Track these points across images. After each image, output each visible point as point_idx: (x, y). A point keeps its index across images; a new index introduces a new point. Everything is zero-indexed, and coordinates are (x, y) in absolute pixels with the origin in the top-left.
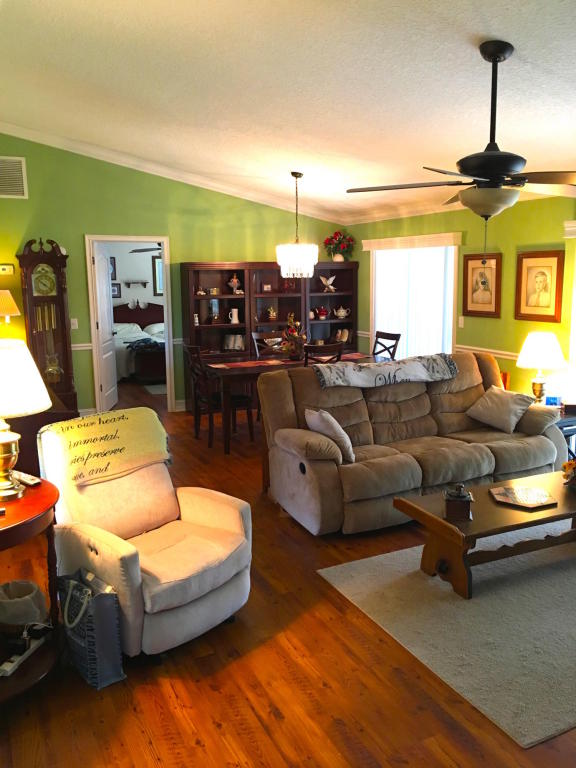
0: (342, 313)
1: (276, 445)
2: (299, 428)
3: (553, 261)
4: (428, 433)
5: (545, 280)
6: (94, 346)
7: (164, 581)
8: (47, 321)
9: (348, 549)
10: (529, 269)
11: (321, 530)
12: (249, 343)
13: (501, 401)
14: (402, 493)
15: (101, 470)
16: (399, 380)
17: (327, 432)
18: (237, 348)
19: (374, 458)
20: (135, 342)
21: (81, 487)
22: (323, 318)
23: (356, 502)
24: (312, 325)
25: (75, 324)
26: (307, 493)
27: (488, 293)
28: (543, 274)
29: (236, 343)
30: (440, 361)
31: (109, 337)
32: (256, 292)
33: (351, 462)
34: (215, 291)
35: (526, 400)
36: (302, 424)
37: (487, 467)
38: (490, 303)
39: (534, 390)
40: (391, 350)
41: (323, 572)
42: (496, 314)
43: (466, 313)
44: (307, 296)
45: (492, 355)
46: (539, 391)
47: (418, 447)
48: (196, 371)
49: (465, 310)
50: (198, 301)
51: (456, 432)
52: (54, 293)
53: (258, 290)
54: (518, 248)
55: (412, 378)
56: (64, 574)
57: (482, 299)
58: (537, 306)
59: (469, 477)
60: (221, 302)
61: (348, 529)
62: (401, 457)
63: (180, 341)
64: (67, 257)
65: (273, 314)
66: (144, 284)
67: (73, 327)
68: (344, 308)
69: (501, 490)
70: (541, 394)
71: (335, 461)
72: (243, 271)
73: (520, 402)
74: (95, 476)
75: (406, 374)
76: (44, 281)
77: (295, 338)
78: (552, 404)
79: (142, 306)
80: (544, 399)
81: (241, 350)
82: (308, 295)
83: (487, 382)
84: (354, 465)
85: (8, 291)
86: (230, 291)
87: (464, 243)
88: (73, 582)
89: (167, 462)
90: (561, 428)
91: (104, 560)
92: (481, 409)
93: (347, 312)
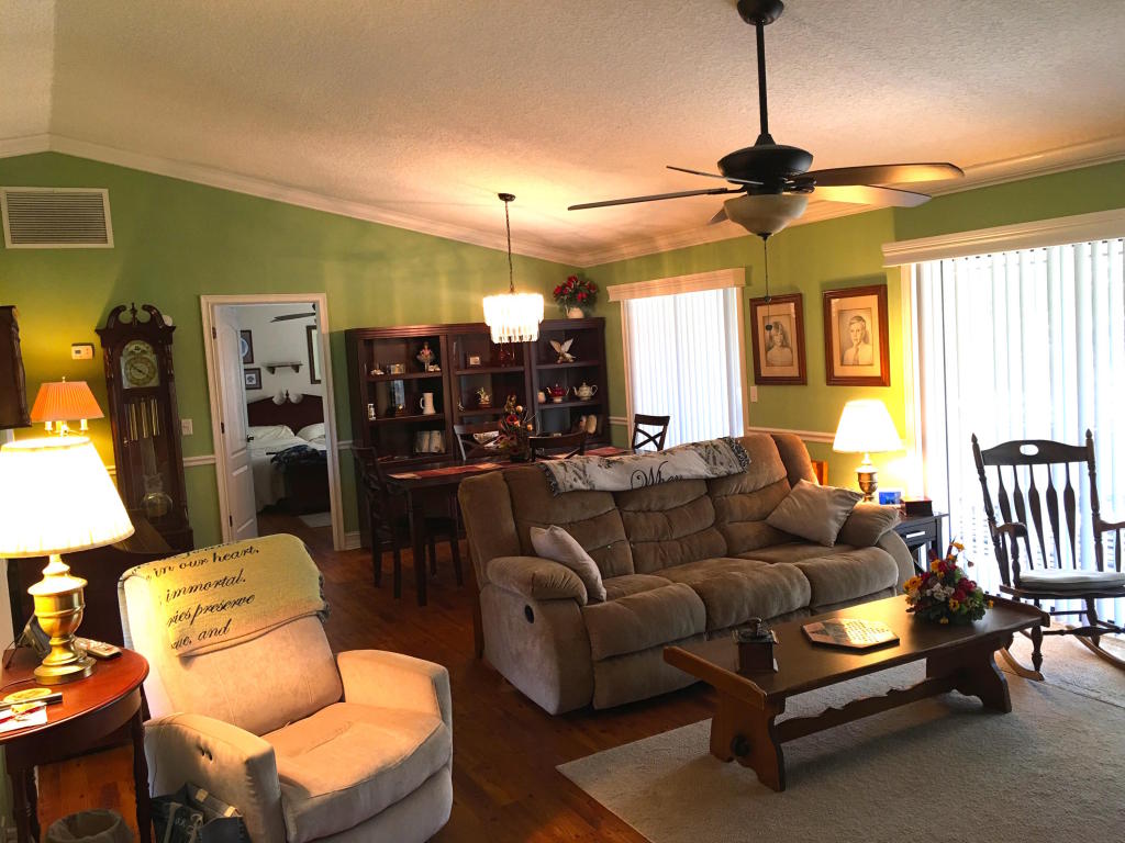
0: (586, 392)
1: (489, 583)
2: (522, 555)
3: (872, 300)
4: (713, 554)
5: (864, 328)
6: (218, 457)
7: (315, 792)
8: (146, 424)
9: (603, 731)
10: (841, 313)
11: (560, 706)
12: (450, 442)
13: (814, 499)
14: (678, 641)
15: (218, 632)
16: (665, 477)
17: (564, 558)
18: (434, 450)
19: (635, 593)
20: (283, 452)
21: (187, 659)
22: (558, 400)
23: (610, 658)
24: (542, 411)
25: (188, 426)
26: (537, 650)
27: (786, 350)
28: (860, 319)
29: (433, 442)
30: (723, 448)
31: (242, 444)
32: (458, 368)
33: (602, 601)
34: (396, 369)
35: (851, 497)
36: (527, 549)
37: (800, 597)
38: (792, 365)
39: (861, 484)
40: (658, 440)
41: (565, 768)
42: (801, 380)
43: (760, 380)
44: (533, 369)
45: (799, 439)
46: (868, 485)
47: (699, 573)
48: (373, 486)
49: (758, 376)
50: (373, 383)
51: (753, 550)
52: (154, 382)
53: (462, 364)
54: (823, 285)
55: (686, 474)
56: (160, 795)
57: (780, 360)
58: (856, 364)
59: (775, 612)
60: (407, 384)
61: (601, 702)
62: (674, 588)
63: (347, 443)
64: (173, 328)
65: (485, 398)
66: (296, 368)
67: (185, 432)
68: (588, 385)
69: (819, 625)
70: (871, 489)
71: (576, 599)
72: (437, 338)
73: (844, 500)
74: (208, 640)
75: (676, 469)
76: (139, 366)
77: (516, 429)
78: (888, 503)
79: (293, 399)
80: (876, 495)
81: (439, 453)
82: (535, 367)
83: (795, 475)
84: (606, 603)
85: (84, 383)
86: (421, 367)
87: (749, 283)
88: (175, 805)
89: (322, 615)
90: (903, 536)
91: (222, 768)
92: (787, 513)
93: (593, 390)
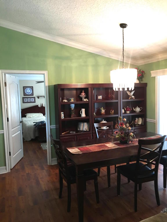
6: (5, 131)
12: (90, 127)
20: (37, 123)
22: (128, 112)
29: (84, 127)
31: (17, 124)
44: (121, 101)
50: (63, 105)
53: (95, 99)
60: (76, 105)
68: (139, 107)
79: (44, 106)
81: (87, 131)
86: (81, 99)
93: (141, 109)
